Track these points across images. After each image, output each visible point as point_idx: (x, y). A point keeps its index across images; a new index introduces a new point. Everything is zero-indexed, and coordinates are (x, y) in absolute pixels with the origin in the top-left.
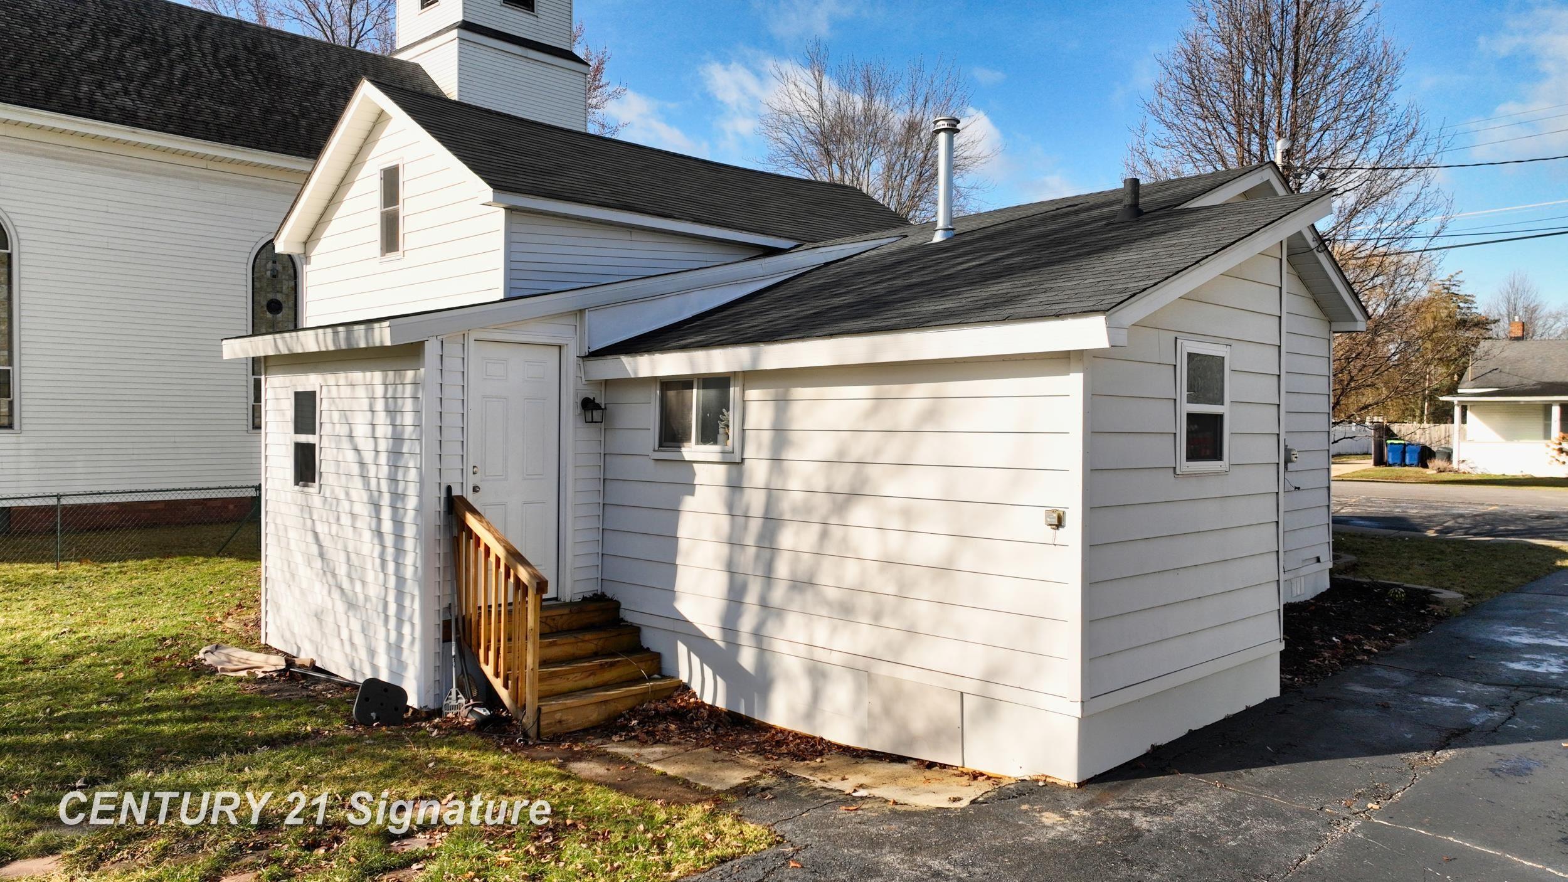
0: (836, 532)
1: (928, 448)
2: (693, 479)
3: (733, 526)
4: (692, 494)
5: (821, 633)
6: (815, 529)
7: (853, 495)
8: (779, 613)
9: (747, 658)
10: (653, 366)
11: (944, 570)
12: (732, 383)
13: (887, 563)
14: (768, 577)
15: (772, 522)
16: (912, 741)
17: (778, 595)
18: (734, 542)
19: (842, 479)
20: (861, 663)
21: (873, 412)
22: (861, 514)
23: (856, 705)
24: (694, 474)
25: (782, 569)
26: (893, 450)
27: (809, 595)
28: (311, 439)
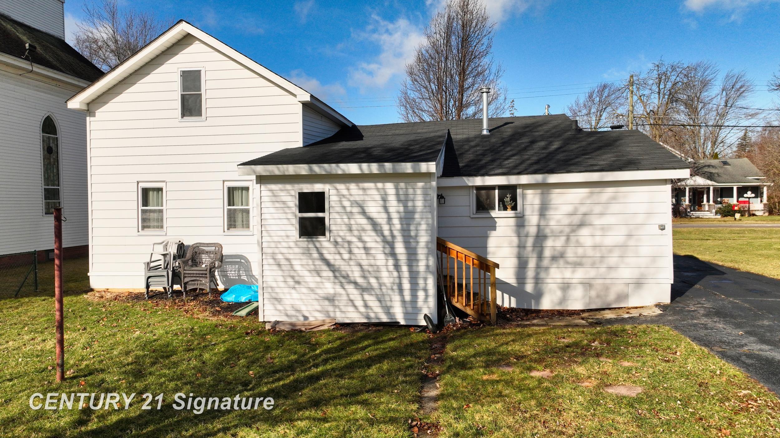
0: (573, 239)
1: (614, 208)
2: (496, 224)
3: (520, 241)
4: (495, 230)
5: (568, 274)
6: (563, 239)
7: (582, 225)
8: (547, 269)
9: (529, 288)
10: (474, 182)
11: (624, 246)
12: (518, 188)
13: (595, 247)
14: (540, 257)
15: (541, 237)
16: (610, 305)
17: (546, 263)
18: (521, 246)
19: (576, 220)
20: (587, 281)
21: (588, 197)
22: (584, 231)
23: (584, 297)
24: (496, 222)
25: (547, 253)
26: (597, 209)
27: (561, 262)
28: (320, 215)
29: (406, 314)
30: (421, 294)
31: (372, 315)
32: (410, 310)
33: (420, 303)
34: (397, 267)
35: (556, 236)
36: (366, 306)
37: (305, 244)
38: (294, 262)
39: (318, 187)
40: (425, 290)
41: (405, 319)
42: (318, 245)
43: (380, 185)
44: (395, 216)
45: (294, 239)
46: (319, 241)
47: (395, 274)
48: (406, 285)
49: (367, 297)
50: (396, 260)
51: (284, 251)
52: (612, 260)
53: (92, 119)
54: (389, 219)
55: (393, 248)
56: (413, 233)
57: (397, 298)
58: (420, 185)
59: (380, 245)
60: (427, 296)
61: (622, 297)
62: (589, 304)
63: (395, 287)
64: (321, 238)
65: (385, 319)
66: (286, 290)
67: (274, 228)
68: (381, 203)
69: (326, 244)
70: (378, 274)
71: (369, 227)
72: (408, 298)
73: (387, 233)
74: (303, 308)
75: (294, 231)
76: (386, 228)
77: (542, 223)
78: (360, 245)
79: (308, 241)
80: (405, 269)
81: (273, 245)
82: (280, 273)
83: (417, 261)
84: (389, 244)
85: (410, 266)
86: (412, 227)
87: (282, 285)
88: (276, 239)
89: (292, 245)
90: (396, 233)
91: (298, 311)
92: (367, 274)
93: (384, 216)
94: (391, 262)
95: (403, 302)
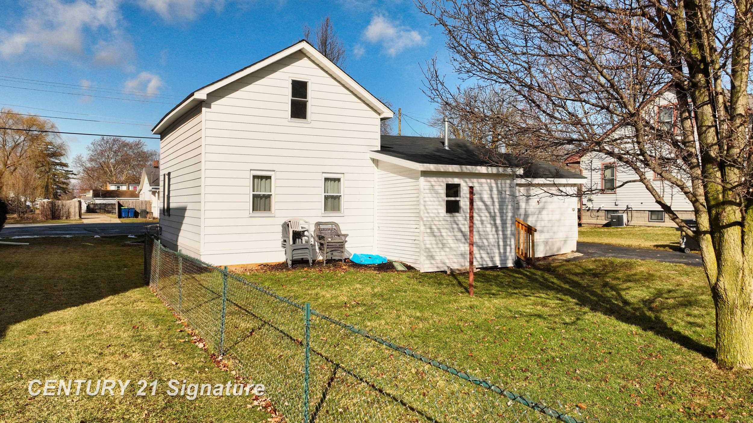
5: (538, 236)
11: (559, 220)
13: (549, 221)
16: (554, 253)
23: (544, 250)
28: (458, 199)
29: (501, 260)
30: (508, 248)
31: (484, 263)
32: (503, 258)
33: (508, 254)
34: (497, 231)
35: (534, 214)
36: (481, 257)
37: (449, 219)
38: (442, 231)
39: (456, 181)
40: (510, 245)
41: (501, 264)
42: (456, 219)
43: (489, 181)
44: (496, 200)
45: (442, 215)
46: (456, 216)
47: (496, 236)
48: (501, 243)
49: (482, 252)
50: (497, 227)
51: (437, 223)
52: (555, 229)
53: (208, 110)
54: (493, 202)
55: (495, 220)
56: (505, 211)
57: (497, 251)
58: (508, 182)
59: (489, 218)
60: (511, 249)
61: (559, 249)
62: (546, 254)
63: (496, 244)
64: (457, 214)
65: (490, 265)
66: (437, 250)
67: (431, 207)
68: (489, 192)
69: (460, 218)
70: (487, 237)
71: (483, 207)
72: (502, 251)
73: (492, 211)
74: (447, 261)
75: (442, 209)
76: (492, 207)
77: (527, 207)
78: (479, 218)
79: (450, 216)
80: (500, 233)
81: (430, 219)
82: (434, 238)
83: (506, 227)
84: (493, 218)
85: (503, 231)
86: (505, 207)
87: (435, 246)
88: (432, 215)
89: (441, 219)
90: (496, 211)
91: (444, 263)
92: (482, 237)
93: (490, 200)
94: (494, 229)
95: (500, 253)
